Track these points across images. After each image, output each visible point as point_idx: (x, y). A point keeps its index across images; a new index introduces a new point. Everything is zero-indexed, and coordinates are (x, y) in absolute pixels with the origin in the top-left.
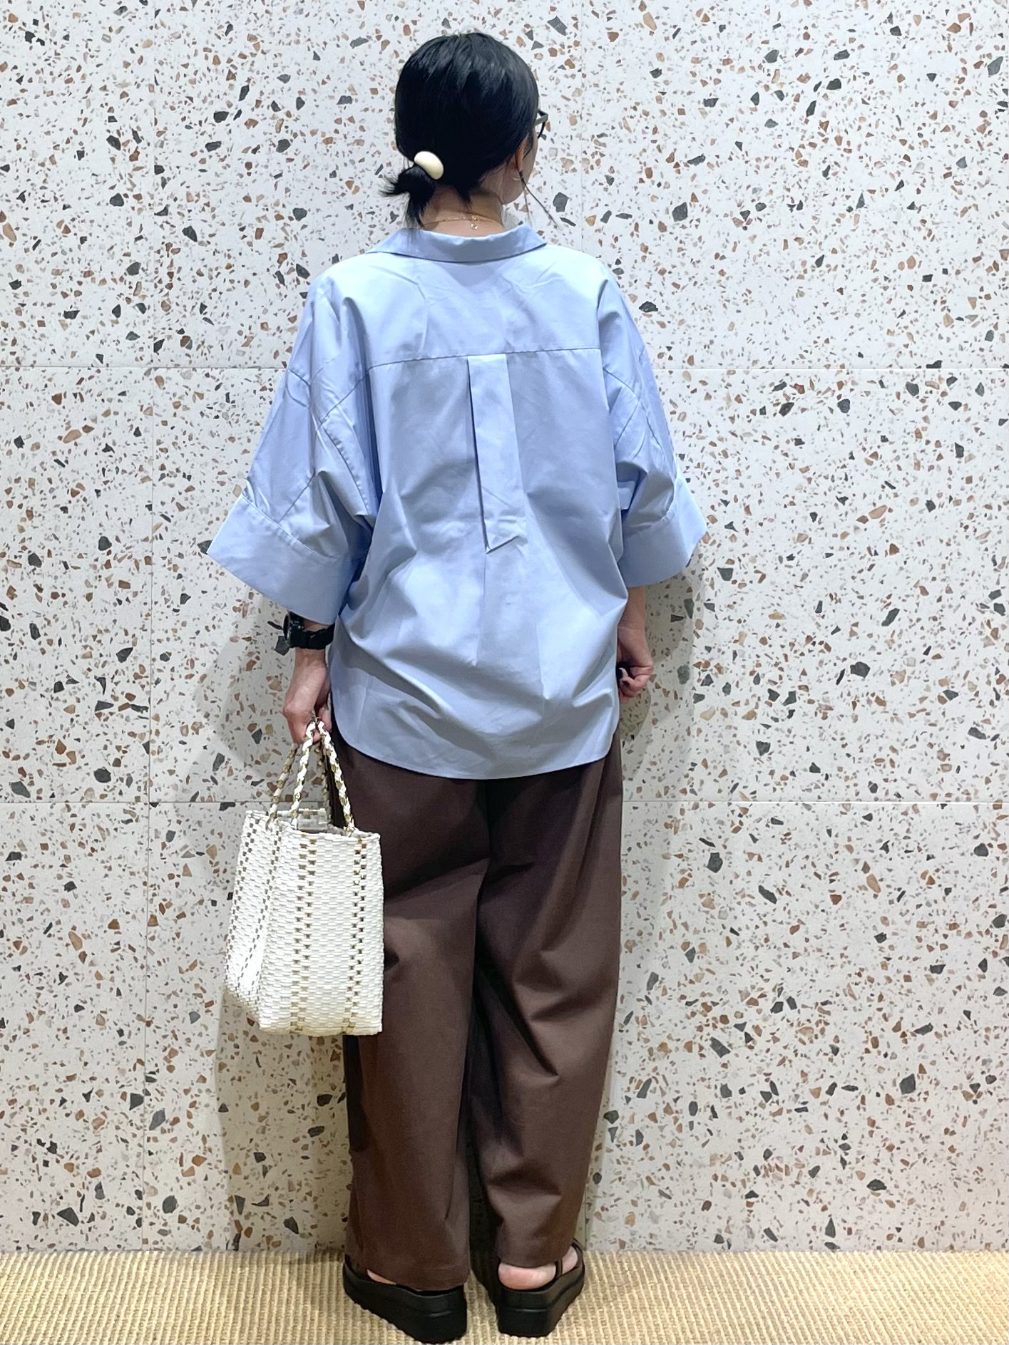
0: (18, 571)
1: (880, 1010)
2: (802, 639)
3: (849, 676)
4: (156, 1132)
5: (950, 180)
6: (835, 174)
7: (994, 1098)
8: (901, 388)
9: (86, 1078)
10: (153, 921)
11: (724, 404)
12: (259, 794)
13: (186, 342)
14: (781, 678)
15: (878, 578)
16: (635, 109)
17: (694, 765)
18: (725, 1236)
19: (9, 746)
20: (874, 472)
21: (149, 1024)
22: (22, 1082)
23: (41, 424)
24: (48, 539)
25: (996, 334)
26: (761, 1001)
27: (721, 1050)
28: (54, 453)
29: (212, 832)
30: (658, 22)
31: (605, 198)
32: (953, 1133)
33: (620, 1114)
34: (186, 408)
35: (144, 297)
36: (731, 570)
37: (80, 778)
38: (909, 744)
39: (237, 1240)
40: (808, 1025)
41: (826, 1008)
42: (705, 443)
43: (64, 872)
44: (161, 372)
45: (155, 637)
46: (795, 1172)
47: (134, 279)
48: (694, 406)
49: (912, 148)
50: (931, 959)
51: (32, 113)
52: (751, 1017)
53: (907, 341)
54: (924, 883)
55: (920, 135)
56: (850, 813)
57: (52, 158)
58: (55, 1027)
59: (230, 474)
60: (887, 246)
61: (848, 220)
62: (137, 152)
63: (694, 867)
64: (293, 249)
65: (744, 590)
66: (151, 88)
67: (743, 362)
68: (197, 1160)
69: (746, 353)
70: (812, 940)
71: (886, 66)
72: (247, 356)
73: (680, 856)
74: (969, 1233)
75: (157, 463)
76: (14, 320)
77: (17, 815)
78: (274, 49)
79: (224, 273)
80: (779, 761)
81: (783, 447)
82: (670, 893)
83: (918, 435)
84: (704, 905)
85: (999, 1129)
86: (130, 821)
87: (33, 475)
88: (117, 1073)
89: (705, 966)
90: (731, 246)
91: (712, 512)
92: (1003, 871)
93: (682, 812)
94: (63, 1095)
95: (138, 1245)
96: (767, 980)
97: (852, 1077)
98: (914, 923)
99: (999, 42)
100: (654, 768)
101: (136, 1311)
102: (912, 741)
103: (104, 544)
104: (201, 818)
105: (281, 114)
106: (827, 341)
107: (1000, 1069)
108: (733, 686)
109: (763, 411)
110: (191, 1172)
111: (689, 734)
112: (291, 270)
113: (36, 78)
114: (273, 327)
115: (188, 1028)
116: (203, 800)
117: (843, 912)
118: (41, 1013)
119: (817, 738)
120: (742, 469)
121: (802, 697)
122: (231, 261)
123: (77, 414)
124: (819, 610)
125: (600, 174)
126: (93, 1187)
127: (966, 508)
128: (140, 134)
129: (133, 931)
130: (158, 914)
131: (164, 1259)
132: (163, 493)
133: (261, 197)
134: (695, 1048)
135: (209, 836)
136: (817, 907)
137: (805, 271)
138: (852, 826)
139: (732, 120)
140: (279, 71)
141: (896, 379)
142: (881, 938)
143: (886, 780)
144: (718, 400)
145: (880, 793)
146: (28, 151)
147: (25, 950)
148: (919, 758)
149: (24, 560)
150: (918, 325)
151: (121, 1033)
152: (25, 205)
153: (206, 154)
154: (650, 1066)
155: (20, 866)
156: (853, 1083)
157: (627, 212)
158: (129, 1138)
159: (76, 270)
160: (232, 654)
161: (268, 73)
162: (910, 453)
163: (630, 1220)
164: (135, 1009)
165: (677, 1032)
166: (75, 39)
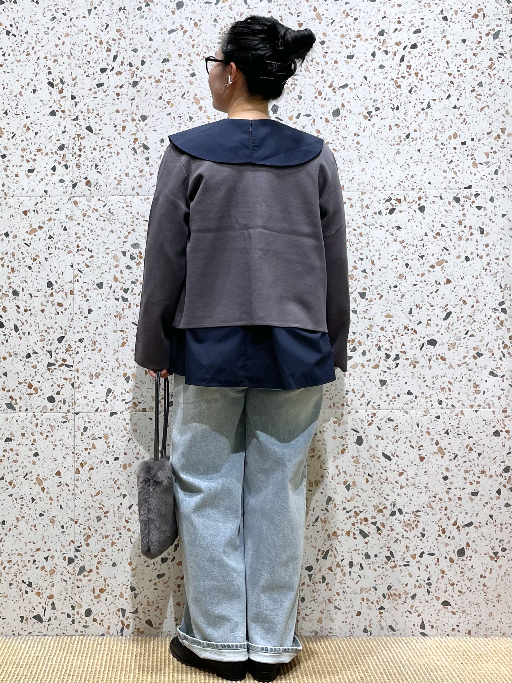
0: (8, 298)
1: (446, 515)
2: (403, 327)
3: (426, 346)
4: (81, 577)
5: (474, 94)
6: (415, 92)
7: (506, 559)
8: (451, 199)
9: (46, 550)
10: (78, 472)
11: (360, 209)
12: (129, 408)
13: (88, 183)
14: (391, 347)
15: (441, 296)
16: (312, 61)
17: (348, 391)
18: (369, 629)
19: (5, 385)
20: (438, 243)
21: (76, 523)
22: (14, 551)
23: (17, 226)
24: (22, 283)
25: (500, 172)
26: (384, 510)
27: (364, 535)
28: (24, 240)
29: (106, 427)
30: (323, 17)
31: (298, 107)
32: (485, 577)
33: (314, 567)
34: (89, 216)
35: (67, 161)
36: (365, 293)
37: (40, 401)
38: (458, 380)
39: (122, 630)
40: (409, 522)
41: (417, 514)
42: (351, 229)
43: (33, 448)
44: (76, 199)
45: (76, 331)
47: (62, 152)
49: (454, 77)
50: (471, 489)
51: (10, 71)
52: (380, 518)
53: (454, 175)
54: (467, 450)
55: (458, 71)
56: (428, 416)
57: (20, 93)
58: (30, 524)
59: (111, 249)
60: (443, 127)
61: (422, 115)
62: (62, 89)
63: (349, 443)
64: (141, 136)
65: (372, 303)
66: (69, 57)
67: (369, 187)
68: (102, 591)
69: (371, 184)
70: (410, 480)
71: (440, 36)
72: (118, 191)
73: (342, 438)
74: (494, 627)
75: (75, 244)
76: (3, 174)
77: (9, 420)
78: (130, 36)
79: (107, 149)
80: (391, 389)
81: (391, 230)
82: (337, 456)
83: (460, 223)
84: (354, 462)
85: (509, 575)
86: (65, 422)
87: (14, 251)
88: (61, 547)
89: (355, 493)
90: (362, 129)
91: (355, 264)
92: (508, 444)
93: (342, 415)
94: (35, 558)
95: (73, 633)
96: (387, 500)
97: (432, 549)
98: (462, 471)
99: (499, 23)
100: (327, 393)
101: (72, 665)
102: (460, 379)
103: (50, 284)
104: (100, 420)
105: (134, 69)
106: (412, 176)
107: (508, 545)
108: (367, 352)
109: (380, 213)
110: (99, 596)
112: (140, 146)
113: (12, 53)
114: (131, 175)
115: (95, 525)
116: (101, 411)
117: (425, 466)
118: (23, 517)
119: (411, 378)
120: (370, 242)
121: (402, 357)
122: (110, 143)
123: (35, 220)
124: (410, 312)
125: (295, 94)
126: (50, 604)
127: (486, 260)
128: (64, 80)
129: (68, 477)
130: (80, 468)
131: (86, 640)
132: (78, 259)
133: (125, 110)
134: (351, 534)
135: (104, 429)
136: (412, 463)
137: (401, 141)
138: (429, 422)
139: (362, 66)
140: (132, 47)
141: (448, 195)
142: (446, 478)
143: (447, 399)
144: (357, 208)
145: (444, 405)
146: (9, 90)
147: (14, 486)
148: (463, 387)
149: (10, 293)
150: (459, 168)
151: (62, 527)
152: (7, 117)
153: (97, 89)
154: (329, 543)
155: (11, 444)
156: (432, 552)
157: (309, 113)
158: (67, 579)
159: (33, 148)
160: (114, 339)
161: (127, 48)
162: (456, 232)
163: (320, 621)
164: (70, 515)
165: (341, 526)
166: (31, 33)
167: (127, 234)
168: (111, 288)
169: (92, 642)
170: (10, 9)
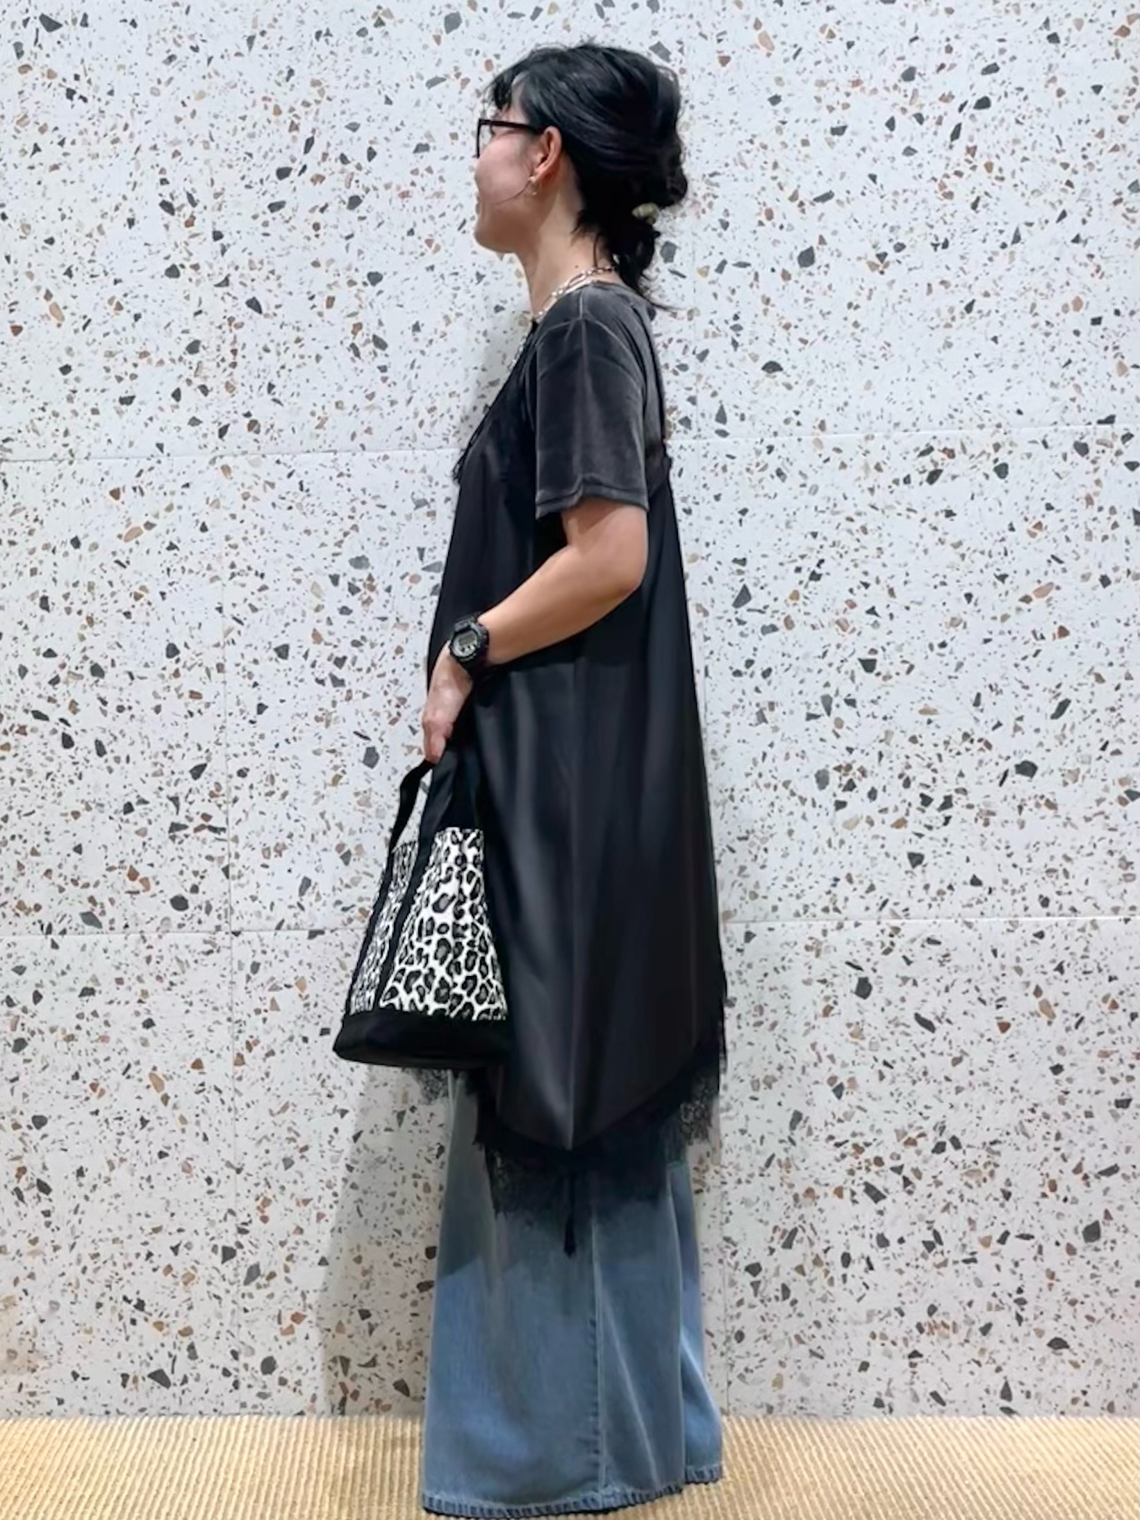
0: (80, 683)
1: (1057, 1149)
2: (959, 736)
3: (1014, 777)
4: (251, 1288)
5: (1121, 207)
6: (985, 206)
8: (1068, 447)
9: (174, 1230)
10: (240, 1060)
11: (862, 474)
12: (351, 921)
13: (253, 426)
14: (934, 780)
15: (1045, 666)
16: (751, 142)
17: (837, 880)
18: (886, 1400)
19: (78, 873)
20: (1039, 546)
21: (239, 1171)
22: (105, 1234)
23: (98, 522)
24: (110, 647)
26: (921, 1141)
27: (876, 1195)
28: (114, 553)
29: (301, 963)
30: (775, 42)
31: (719, 245)
33: (763, 1266)
34: (256, 499)
35: (205, 378)
36: (874, 661)
37: (155, 906)
38: (1085, 851)
39: (343, 1402)
40: (974, 1167)
41: (995, 1148)
42: (841, 518)
43: (141, 1008)
44: (228, 460)
45: (230, 751)
46: (963, 1330)
47: (194, 358)
48: (828, 478)
49: (1075, 172)
50: (1115, 1093)
51: (75, 178)
52: (909, 1159)
53: (1073, 394)
54: (1106, 1007)
55: (1085, 157)
56: (1018, 931)
57: (100, 228)
58: (138, 1175)
59: (307, 571)
60: (1049, 286)
61: (1002, 258)
62: (193, 218)
63: (840, 992)
64: (368, 318)
65: (890, 682)
66: (206, 146)
67: (883, 425)
68: (297, 1318)
69: (886, 416)
70: (978, 1073)
71: (1044, 78)
72: (320, 441)
73: (824, 981)
75: (227, 561)
76: (65, 409)
77: (88, 948)
78: (341, 94)
79: (294, 348)
80: (934, 874)
81: (932, 519)
82: (813, 1022)
83: (1089, 501)
84: (852, 1035)
86: (210, 952)
87: (92, 579)
88: (205, 1223)
89: (855, 1103)
90: (865, 293)
91: (851, 597)
93: (825, 933)
94: (150, 1248)
95: (237, 1408)
96: (927, 1118)
97: (1026, 1224)
98: (1095, 1053)
100: (791, 885)
102: (1091, 849)
103: (172, 651)
104: (288, 949)
105: (350, 168)
106: (980, 397)
108: (880, 792)
109: (907, 480)
110: (290, 1330)
111: (830, 845)
112: (367, 341)
113: (79, 139)
114: (348, 406)
115: (281, 1175)
116: (289, 928)
117: (1012, 1041)
118: (122, 1160)
119: (978, 848)
120: (884, 546)
121: (959, 801)
122: (300, 334)
123: (136, 509)
124: (977, 703)
125: (713, 218)
126: (185, 1347)
128: (195, 196)
129: (219, 1071)
130: (245, 1053)
131: (265, 1422)
132: (232, 594)
133: (332, 261)
134: (847, 1194)
135: (297, 967)
136: (982, 1036)
137: (953, 319)
138: (1020, 945)
139: (864, 150)
140: (347, 119)
141: (1062, 438)
142: (1057, 1069)
143: (1059, 893)
144: (855, 469)
145: (1053, 907)
146: (74, 220)
147: (102, 1092)
148: (1097, 867)
149: (86, 671)
150: (1087, 376)
151: (209, 1181)
152: (73, 281)
153: (269, 216)
154: (795, 1213)
155: (94, 1003)
156: (1028, 1231)
157: (745, 259)
158: (222, 1294)
159: (131, 351)
160: (317, 769)
161: (336, 121)
162: (1080, 522)
163: (778, 1383)
164: (223, 1155)
165: (825, 1176)
166: (122, 94)
167: (340, 536)
168: (306, 656)
169: (277, 1427)
170: (73, 40)
